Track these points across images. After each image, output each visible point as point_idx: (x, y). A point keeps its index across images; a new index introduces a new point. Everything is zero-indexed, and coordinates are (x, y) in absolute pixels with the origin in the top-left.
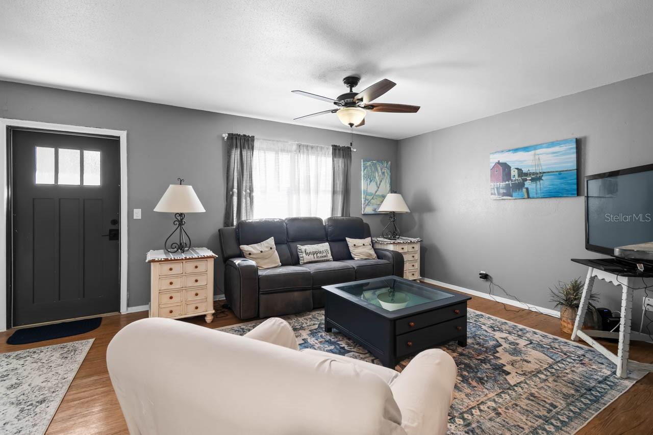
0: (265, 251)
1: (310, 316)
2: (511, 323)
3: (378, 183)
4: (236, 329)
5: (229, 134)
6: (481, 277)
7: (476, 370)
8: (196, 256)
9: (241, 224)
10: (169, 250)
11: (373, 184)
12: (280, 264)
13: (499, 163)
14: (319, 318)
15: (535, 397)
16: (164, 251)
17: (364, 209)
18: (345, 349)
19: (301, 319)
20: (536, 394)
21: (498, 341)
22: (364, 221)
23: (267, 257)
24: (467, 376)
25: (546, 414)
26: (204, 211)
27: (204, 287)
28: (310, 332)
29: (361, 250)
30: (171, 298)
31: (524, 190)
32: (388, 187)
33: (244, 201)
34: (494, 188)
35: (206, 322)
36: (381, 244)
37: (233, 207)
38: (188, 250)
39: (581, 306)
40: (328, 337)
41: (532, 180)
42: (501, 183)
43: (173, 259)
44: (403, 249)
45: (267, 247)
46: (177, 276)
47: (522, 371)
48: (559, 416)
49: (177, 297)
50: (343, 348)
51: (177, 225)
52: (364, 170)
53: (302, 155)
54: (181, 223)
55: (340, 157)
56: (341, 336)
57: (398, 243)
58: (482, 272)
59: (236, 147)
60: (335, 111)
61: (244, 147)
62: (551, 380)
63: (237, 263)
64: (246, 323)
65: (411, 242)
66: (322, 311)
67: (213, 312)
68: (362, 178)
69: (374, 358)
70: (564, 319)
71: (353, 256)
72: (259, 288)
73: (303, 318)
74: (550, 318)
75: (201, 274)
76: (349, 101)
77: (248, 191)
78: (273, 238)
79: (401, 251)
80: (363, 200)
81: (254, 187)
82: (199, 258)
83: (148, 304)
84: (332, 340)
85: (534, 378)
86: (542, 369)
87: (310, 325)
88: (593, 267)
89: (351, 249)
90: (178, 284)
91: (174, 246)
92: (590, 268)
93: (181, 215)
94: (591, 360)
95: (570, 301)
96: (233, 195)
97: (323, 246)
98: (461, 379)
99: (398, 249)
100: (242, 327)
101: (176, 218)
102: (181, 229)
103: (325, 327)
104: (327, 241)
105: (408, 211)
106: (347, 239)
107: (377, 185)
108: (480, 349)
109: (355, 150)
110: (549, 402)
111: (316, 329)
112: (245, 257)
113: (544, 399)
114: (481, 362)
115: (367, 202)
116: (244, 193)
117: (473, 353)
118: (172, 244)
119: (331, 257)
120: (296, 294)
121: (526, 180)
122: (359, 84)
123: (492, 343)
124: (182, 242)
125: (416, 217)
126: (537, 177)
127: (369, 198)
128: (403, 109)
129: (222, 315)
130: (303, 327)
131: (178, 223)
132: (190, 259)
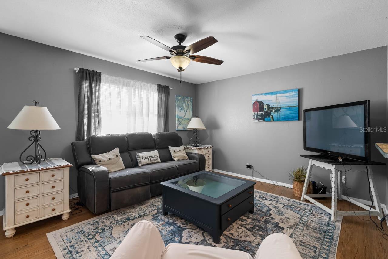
0: (113, 159)
1: (149, 204)
2: (269, 194)
3: (186, 110)
4: (92, 223)
5: (80, 69)
6: (247, 167)
7: (266, 230)
8: (52, 166)
9: (92, 139)
10: (24, 162)
11: (183, 111)
12: (124, 167)
13: (257, 101)
14: (156, 205)
15: (304, 243)
16: (19, 163)
17: (177, 127)
18: (181, 228)
19: (143, 207)
20: (304, 241)
21: (268, 207)
22: (179, 135)
23: (114, 163)
24: (263, 235)
25: (315, 254)
26: (60, 129)
27: (61, 192)
28: (152, 217)
29: (178, 154)
30: (28, 204)
31: (271, 116)
32: (191, 114)
33: (93, 121)
34: (254, 115)
35: (63, 220)
36: (189, 149)
37: (84, 126)
38: (44, 161)
39: (306, 181)
40: (167, 220)
41: (275, 111)
42: (258, 113)
43: (29, 170)
44: (203, 152)
45: (114, 155)
46: (34, 185)
47: (289, 225)
48: (321, 254)
49: (34, 204)
50: (179, 227)
51: (33, 141)
52: (177, 102)
53: (137, 90)
54: (36, 139)
55: (163, 93)
56: (175, 217)
57: (201, 148)
58: (247, 164)
59: (86, 79)
60: (168, 58)
61: (93, 80)
62: (305, 229)
63: (91, 170)
64: (99, 217)
65: (207, 147)
66: (157, 199)
67: (70, 210)
68: (176, 107)
69: (203, 231)
70: (296, 189)
71: (173, 158)
72: (110, 188)
73: (144, 206)
74: (285, 188)
75: (57, 181)
76: (179, 51)
77: (97, 113)
78: (118, 148)
79: (202, 154)
80: (176, 121)
81: (101, 111)
82: (55, 168)
83: (2, 210)
84: (170, 221)
85: (297, 229)
86: (298, 222)
87: (151, 211)
88: (312, 159)
89: (172, 153)
90: (34, 192)
91: (29, 158)
92: (311, 160)
93: (36, 132)
94: (316, 212)
95: (299, 178)
96: (83, 116)
97: (154, 153)
98: (261, 238)
99: (200, 152)
100: (97, 220)
101: (32, 135)
102: (36, 144)
103: (163, 211)
104: (156, 149)
105: (204, 128)
106: (170, 147)
107: (185, 112)
108: (262, 214)
109: (172, 89)
110: (312, 245)
111: (156, 214)
112: (95, 164)
113: (309, 244)
114: (266, 223)
115: (179, 122)
116: (93, 115)
117: (259, 217)
118: (27, 158)
119: (160, 160)
120: (139, 189)
121: (272, 111)
122: (185, 40)
123: (266, 209)
124: (37, 154)
125: (208, 132)
126: (278, 110)
127: (180, 120)
128: (213, 62)
129: (77, 211)
130: (146, 214)
131: (33, 139)
132: (47, 169)
